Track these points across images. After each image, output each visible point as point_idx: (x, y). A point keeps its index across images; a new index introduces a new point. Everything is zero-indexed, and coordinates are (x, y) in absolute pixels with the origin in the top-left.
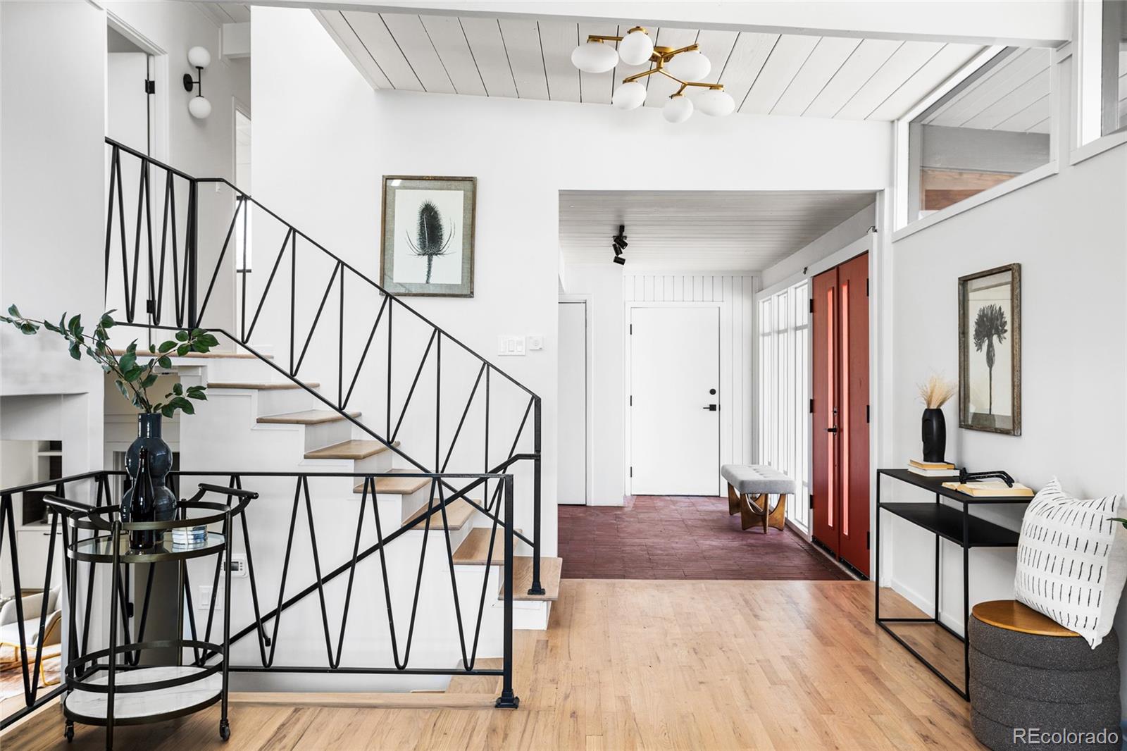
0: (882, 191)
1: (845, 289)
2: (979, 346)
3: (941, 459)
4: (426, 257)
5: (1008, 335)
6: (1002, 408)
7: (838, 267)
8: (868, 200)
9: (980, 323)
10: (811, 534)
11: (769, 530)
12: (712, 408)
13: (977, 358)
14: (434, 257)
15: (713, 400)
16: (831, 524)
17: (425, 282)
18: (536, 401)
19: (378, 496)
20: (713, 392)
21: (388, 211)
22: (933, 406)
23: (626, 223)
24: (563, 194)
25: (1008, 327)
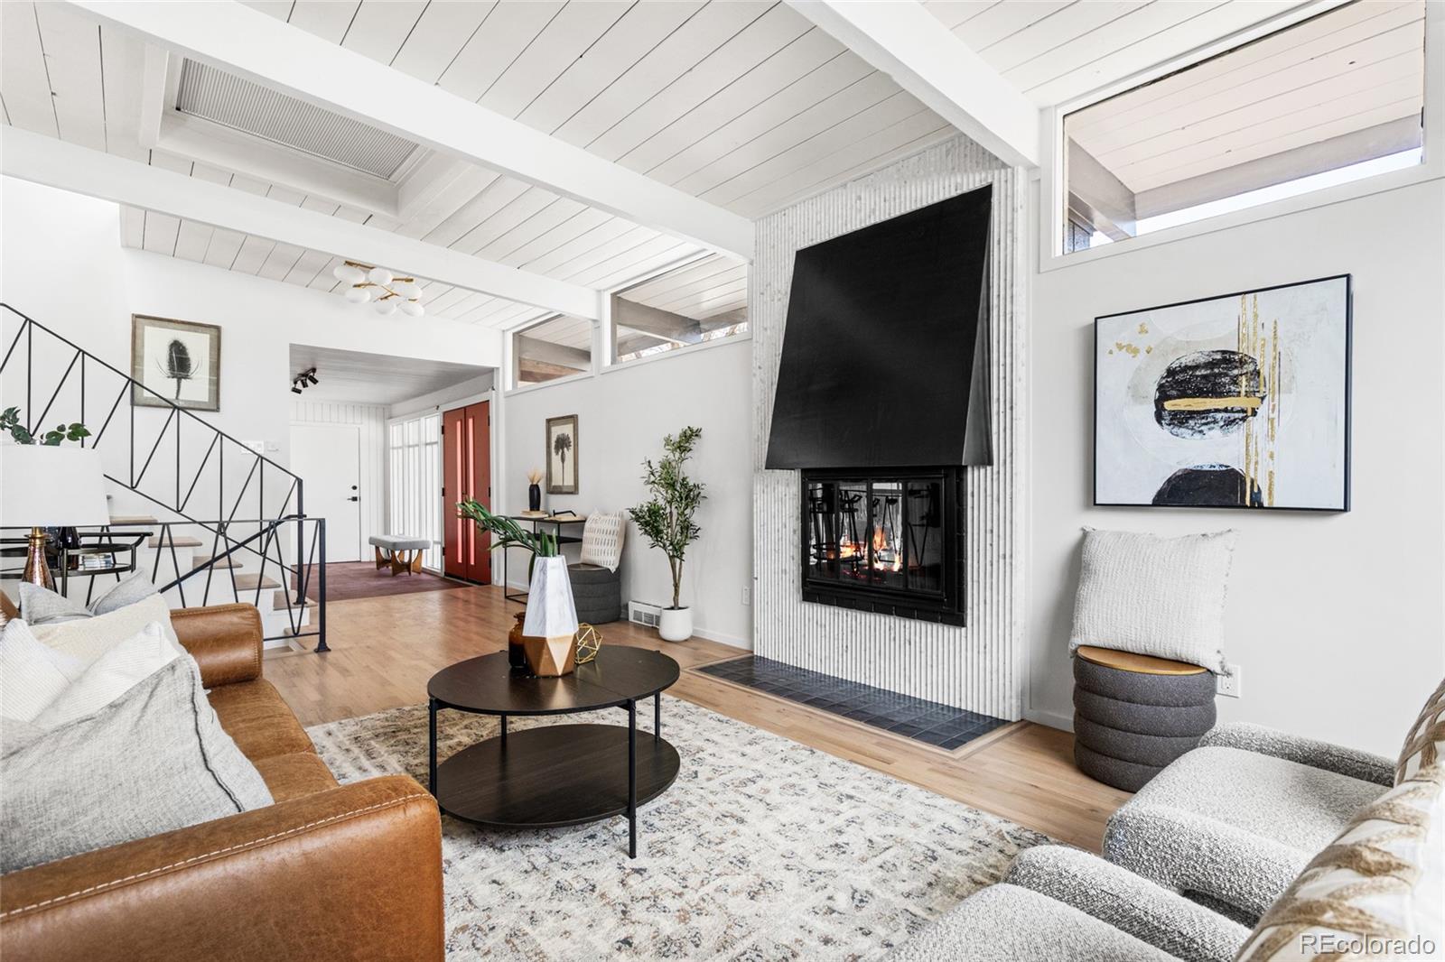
0: (498, 368)
1: (471, 421)
2: (557, 453)
3: (538, 510)
4: (175, 380)
5: (572, 448)
6: (569, 482)
7: (465, 408)
8: (490, 372)
9: (557, 442)
10: (444, 570)
11: (412, 573)
12: (354, 499)
13: (556, 459)
14: (183, 380)
15: (355, 493)
16: (460, 561)
17: (174, 398)
18: (300, 482)
19: (175, 548)
20: (355, 488)
21: (138, 341)
22: (535, 483)
23: (317, 367)
24: (292, 346)
25: (572, 444)
